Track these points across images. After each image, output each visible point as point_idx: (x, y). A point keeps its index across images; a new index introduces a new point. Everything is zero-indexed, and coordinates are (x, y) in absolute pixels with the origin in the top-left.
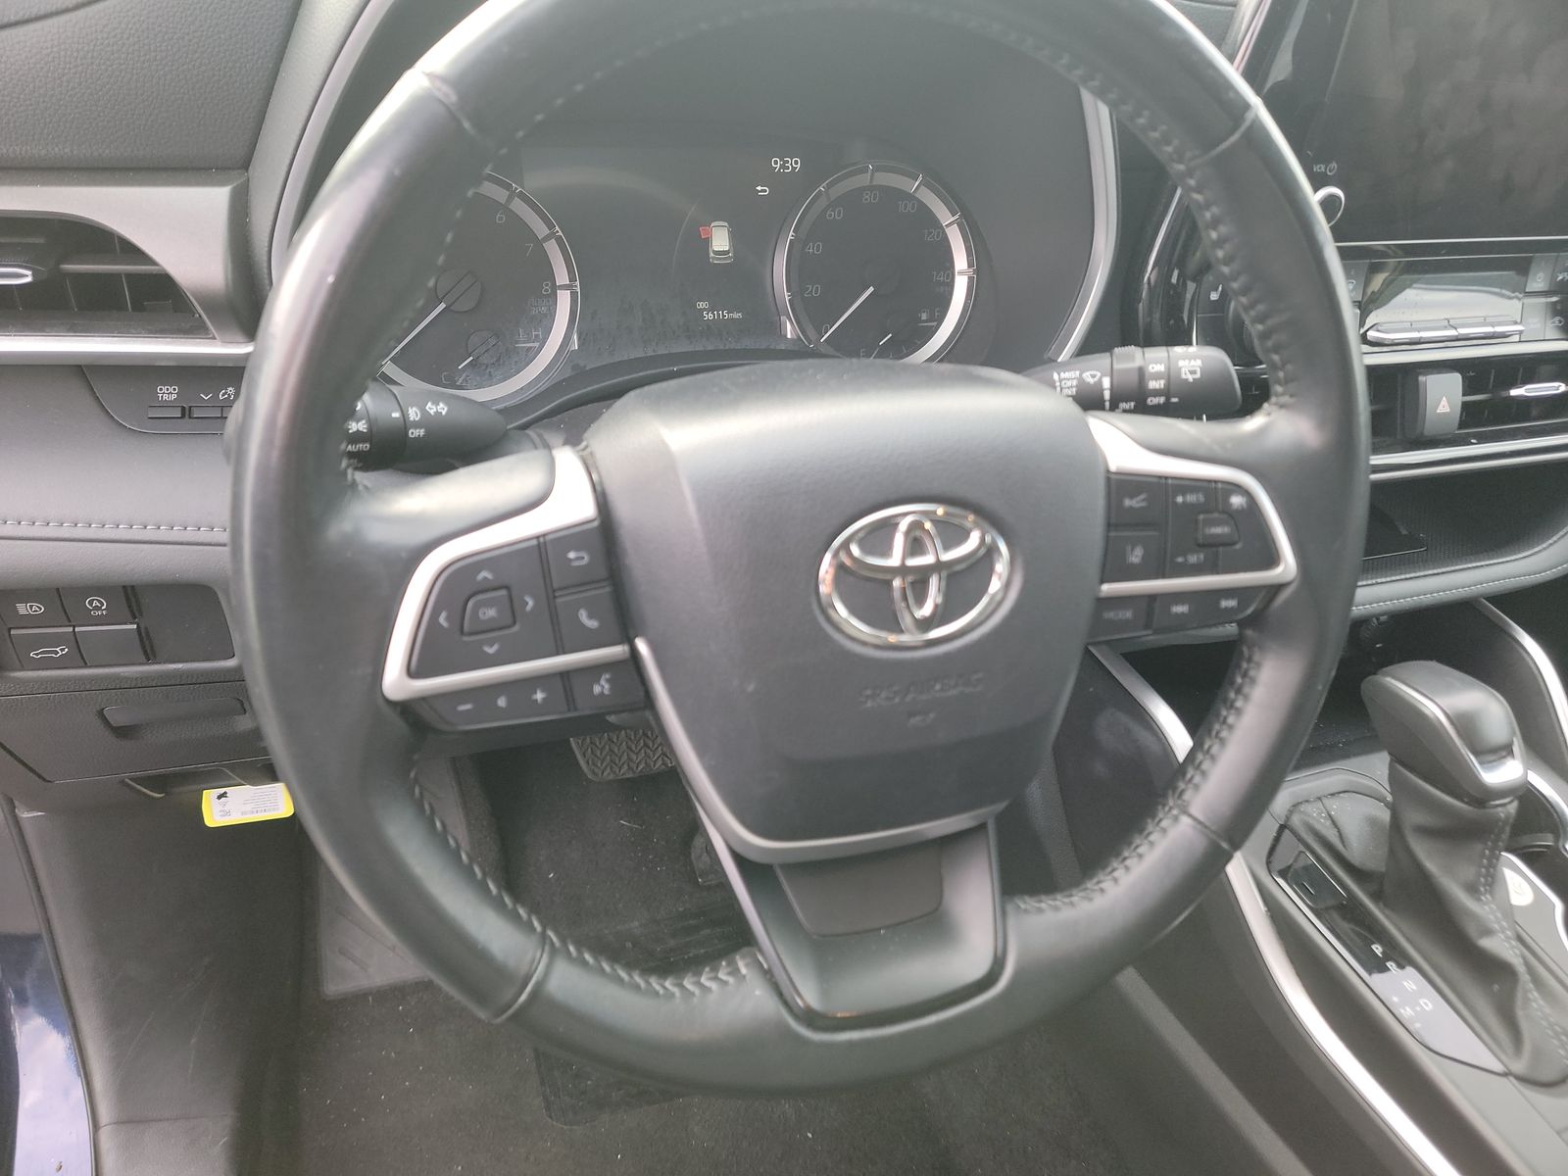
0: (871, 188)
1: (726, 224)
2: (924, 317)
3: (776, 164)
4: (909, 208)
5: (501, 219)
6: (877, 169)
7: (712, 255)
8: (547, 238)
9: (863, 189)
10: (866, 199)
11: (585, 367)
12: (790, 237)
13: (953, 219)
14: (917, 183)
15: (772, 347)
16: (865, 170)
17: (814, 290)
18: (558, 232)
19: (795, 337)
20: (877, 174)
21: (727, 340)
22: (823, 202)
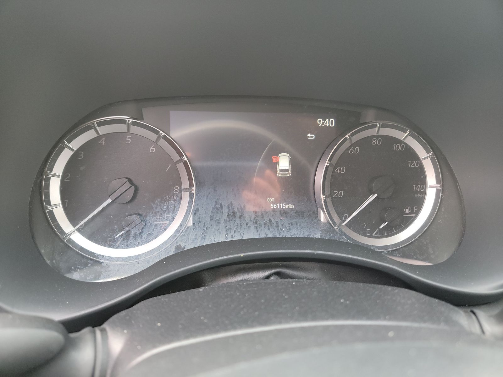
0: (378, 136)
1: (288, 155)
2: (407, 211)
3: (320, 122)
4: (400, 147)
5: (152, 150)
6: (382, 126)
7: (278, 172)
8: (178, 162)
9: (371, 137)
10: (374, 143)
11: (184, 248)
12: (326, 164)
13: (427, 155)
14: (406, 135)
15: (311, 236)
16: (375, 126)
17: (339, 194)
18: (184, 158)
19: (326, 221)
20: (381, 129)
21: (281, 229)
22: (347, 144)
